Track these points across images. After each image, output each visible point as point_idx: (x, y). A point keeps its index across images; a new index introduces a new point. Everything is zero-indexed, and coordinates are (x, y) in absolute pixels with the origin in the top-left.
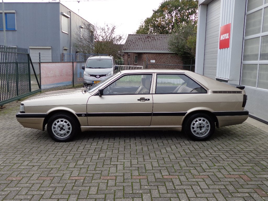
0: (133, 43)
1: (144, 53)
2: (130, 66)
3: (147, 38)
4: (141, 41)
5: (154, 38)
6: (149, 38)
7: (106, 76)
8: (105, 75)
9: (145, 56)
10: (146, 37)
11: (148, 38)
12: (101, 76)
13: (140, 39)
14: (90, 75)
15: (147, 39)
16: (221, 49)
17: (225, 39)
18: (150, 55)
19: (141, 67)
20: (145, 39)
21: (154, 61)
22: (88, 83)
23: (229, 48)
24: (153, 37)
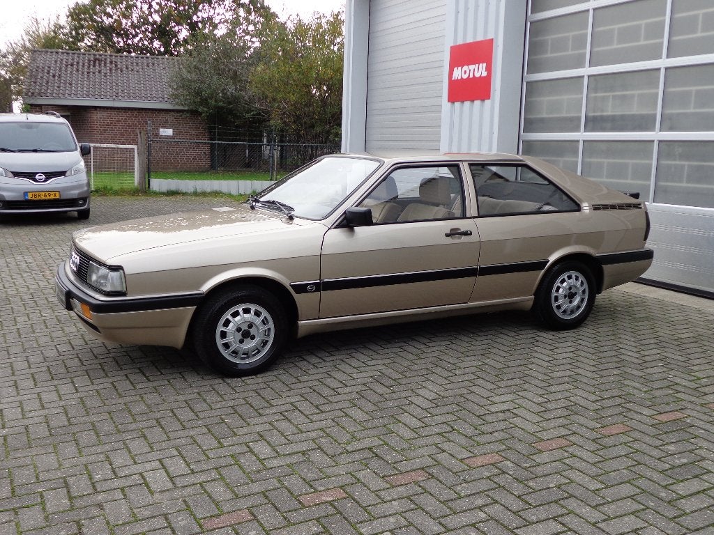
0: (54, 76)
1: (95, 108)
2: (97, 145)
3: (94, 62)
4: (78, 70)
5: (116, 66)
6: (100, 65)
7: (67, 174)
8: (63, 173)
9: (97, 116)
10: (89, 61)
11: (97, 65)
12: (49, 175)
13: (72, 65)
14: (12, 172)
15: (94, 66)
16: (457, 104)
17: (471, 76)
18: (113, 113)
19: (132, 149)
20: (89, 67)
21: (169, 132)
22: (7, 199)
23: (487, 102)
24: (111, 62)
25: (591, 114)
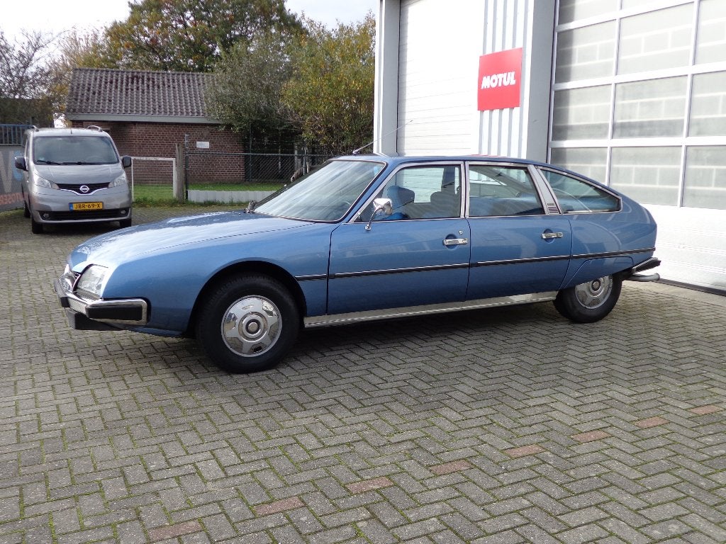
2: (137, 158)
3: (133, 79)
4: (116, 87)
5: (153, 82)
6: (138, 81)
7: (110, 186)
8: (106, 185)
9: (135, 131)
10: (128, 78)
11: (135, 81)
12: (93, 187)
14: (58, 185)
15: (132, 83)
19: (169, 162)
20: (127, 84)
21: (206, 145)
22: (53, 210)
24: (148, 79)
25: (619, 121)
